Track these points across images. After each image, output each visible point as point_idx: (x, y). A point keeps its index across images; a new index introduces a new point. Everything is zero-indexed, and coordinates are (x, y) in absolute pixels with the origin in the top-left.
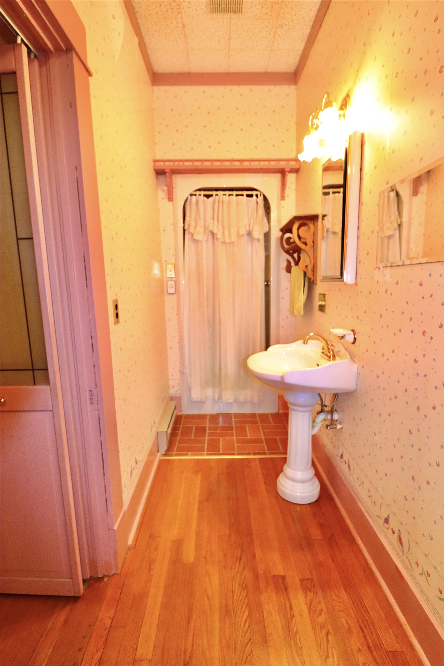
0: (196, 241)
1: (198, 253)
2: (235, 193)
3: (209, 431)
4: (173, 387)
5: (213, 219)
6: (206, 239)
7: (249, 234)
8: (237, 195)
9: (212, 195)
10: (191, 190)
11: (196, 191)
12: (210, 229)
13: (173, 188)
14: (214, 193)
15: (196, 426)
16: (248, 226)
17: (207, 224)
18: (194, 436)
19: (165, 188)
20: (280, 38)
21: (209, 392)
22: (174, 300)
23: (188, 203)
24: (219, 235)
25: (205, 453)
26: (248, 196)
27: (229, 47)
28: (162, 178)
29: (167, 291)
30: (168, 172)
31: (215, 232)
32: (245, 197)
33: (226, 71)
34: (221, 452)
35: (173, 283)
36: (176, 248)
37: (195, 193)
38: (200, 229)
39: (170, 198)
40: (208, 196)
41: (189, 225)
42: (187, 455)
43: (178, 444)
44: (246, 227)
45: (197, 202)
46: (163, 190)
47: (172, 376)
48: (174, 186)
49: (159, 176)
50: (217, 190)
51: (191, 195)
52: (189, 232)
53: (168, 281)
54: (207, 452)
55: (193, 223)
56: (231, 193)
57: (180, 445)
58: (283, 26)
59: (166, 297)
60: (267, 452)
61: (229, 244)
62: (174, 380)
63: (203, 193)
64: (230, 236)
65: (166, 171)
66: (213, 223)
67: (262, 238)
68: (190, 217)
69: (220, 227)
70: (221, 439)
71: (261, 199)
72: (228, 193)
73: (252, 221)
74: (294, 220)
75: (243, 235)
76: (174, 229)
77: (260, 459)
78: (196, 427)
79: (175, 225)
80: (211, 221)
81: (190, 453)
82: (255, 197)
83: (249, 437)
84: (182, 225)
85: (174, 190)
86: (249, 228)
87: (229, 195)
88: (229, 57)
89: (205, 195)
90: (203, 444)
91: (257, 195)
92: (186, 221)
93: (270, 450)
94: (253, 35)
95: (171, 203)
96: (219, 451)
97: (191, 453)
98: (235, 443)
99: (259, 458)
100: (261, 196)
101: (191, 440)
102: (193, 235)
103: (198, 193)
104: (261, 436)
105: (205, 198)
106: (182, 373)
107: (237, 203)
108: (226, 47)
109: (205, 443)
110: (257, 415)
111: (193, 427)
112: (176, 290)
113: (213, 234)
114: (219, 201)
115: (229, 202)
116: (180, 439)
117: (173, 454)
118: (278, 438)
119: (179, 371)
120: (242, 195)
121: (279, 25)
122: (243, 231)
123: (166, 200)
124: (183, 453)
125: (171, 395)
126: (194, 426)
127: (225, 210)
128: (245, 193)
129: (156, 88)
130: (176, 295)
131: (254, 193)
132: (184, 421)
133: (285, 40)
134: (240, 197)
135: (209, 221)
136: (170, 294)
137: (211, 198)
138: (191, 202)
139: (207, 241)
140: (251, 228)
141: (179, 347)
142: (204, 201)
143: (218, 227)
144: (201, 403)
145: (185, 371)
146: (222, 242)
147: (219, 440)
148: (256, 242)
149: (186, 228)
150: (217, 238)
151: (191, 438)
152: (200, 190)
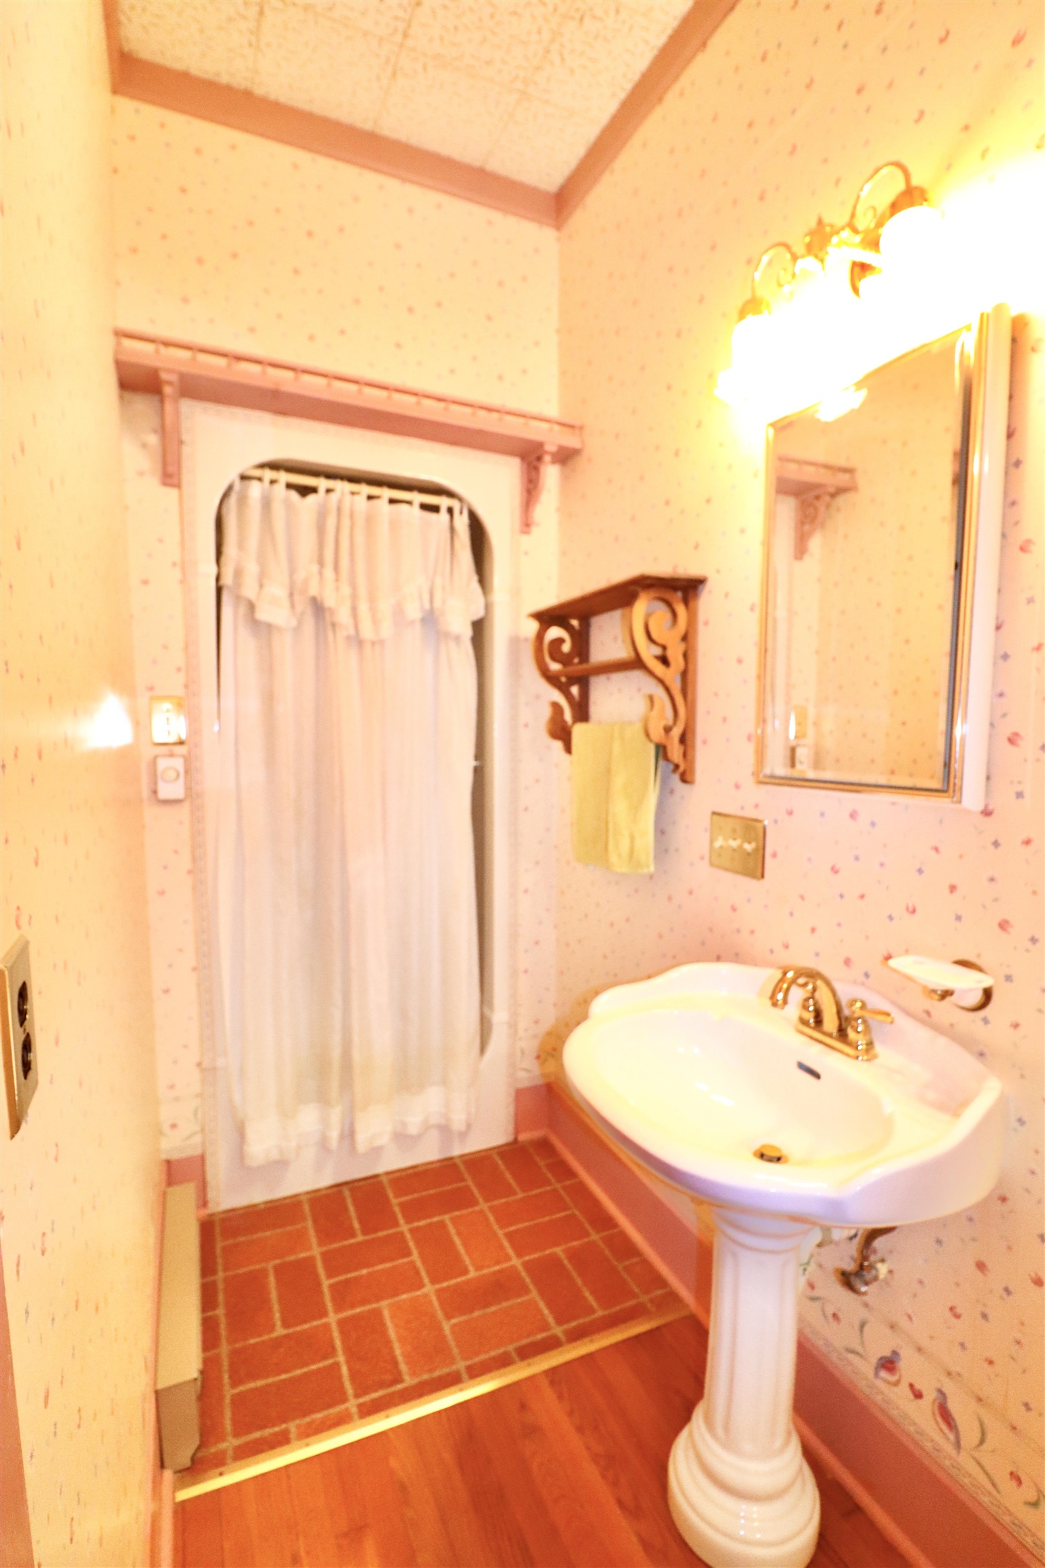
0: (261, 629)
1: (268, 668)
2: (387, 493)
3: (332, 1281)
4: (174, 1126)
5: (321, 563)
6: (294, 623)
7: (430, 619)
8: (392, 501)
9: (313, 490)
10: (246, 463)
11: (262, 466)
12: (313, 591)
13: (181, 442)
14: (322, 483)
15: (278, 1262)
16: (426, 597)
17: (300, 576)
18: (286, 1324)
19: (153, 440)
20: (563, 60)
21: (308, 1119)
22: (181, 823)
23: (233, 501)
24: (343, 616)
25: (352, 1404)
26: (425, 507)
27: (405, 35)
28: (142, 404)
29: (155, 792)
30: (170, 383)
31: (329, 601)
32: (416, 509)
33: (368, 126)
34: (409, 1381)
35: (178, 763)
36: (189, 646)
37: (257, 473)
38: (277, 590)
39: (170, 475)
40: (305, 491)
41: (238, 573)
42: (282, 1441)
43: (234, 1384)
44: (421, 598)
45: (267, 503)
46: (144, 446)
47: (172, 1087)
48: (184, 437)
49: (128, 395)
50: (331, 475)
51: (244, 478)
52: (238, 598)
53: (155, 758)
54: (357, 1396)
55: (251, 568)
56: (375, 491)
57: (241, 1388)
58: (587, 20)
59: (151, 813)
60: (558, 1331)
61: (373, 643)
62: (177, 1099)
63: (284, 477)
64: (375, 622)
65: (164, 376)
66: (321, 573)
67: (468, 632)
68: (241, 546)
69: (346, 590)
70: (384, 1304)
71: (462, 522)
72: (366, 490)
73: (439, 581)
74: (632, 588)
75: (413, 622)
76: (183, 582)
77: (552, 1373)
78: (277, 1269)
79: (185, 566)
80: (315, 568)
81: (292, 1427)
82: (444, 515)
83: (472, 1274)
84: (213, 570)
85: (186, 450)
86: (431, 601)
87: (370, 498)
88: (394, 74)
89: (289, 486)
90: (325, 1357)
91: (450, 511)
92: (223, 559)
93: (568, 1321)
94: (492, 16)
95: (174, 492)
96: (398, 1379)
97: (297, 1422)
98: (440, 1314)
99: (546, 1372)
100: (461, 513)
101: (278, 1342)
102: (252, 607)
103: (268, 474)
104: (508, 1259)
105: (294, 495)
106: (207, 1071)
107: (394, 525)
108: (396, 30)
109: (332, 1352)
110: (462, 1168)
111: (264, 1272)
112: (188, 789)
113: (318, 607)
114: (339, 510)
115: (370, 520)
116: (234, 1354)
117: (224, 1453)
118: (558, 1250)
119: (199, 1064)
120: (409, 503)
121: (577, 10)
122: (414, 612)
123: (152, 483)
124: (267, 1432)
125: (164, 1156)
126: (270, 1265)
127: (360, 539)
128: (418, 498)
129: (126, 105)
130: (186, 807)
131: (443, 502)
132: (224, 1249)
133: (572, 71)
134: (404, 507)
135: (307, 568)
136: (167, 802)
137: (311, 498)
138: (243, 499)
139: (297, 630)
140: (438, 603)
141: (198, 985)
142: (288, 504)
143: (337, 589)
144: (280, 1165)
145: (220, 1062)
146: (348, 638)
147: (377, 1314)
148: (452, 645)
149: (227, 580)
150: (334, 625)
151: (274, 1335)
152: (274, 466)
